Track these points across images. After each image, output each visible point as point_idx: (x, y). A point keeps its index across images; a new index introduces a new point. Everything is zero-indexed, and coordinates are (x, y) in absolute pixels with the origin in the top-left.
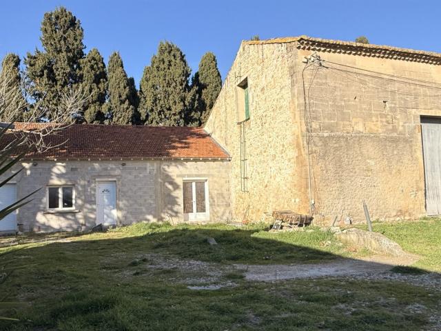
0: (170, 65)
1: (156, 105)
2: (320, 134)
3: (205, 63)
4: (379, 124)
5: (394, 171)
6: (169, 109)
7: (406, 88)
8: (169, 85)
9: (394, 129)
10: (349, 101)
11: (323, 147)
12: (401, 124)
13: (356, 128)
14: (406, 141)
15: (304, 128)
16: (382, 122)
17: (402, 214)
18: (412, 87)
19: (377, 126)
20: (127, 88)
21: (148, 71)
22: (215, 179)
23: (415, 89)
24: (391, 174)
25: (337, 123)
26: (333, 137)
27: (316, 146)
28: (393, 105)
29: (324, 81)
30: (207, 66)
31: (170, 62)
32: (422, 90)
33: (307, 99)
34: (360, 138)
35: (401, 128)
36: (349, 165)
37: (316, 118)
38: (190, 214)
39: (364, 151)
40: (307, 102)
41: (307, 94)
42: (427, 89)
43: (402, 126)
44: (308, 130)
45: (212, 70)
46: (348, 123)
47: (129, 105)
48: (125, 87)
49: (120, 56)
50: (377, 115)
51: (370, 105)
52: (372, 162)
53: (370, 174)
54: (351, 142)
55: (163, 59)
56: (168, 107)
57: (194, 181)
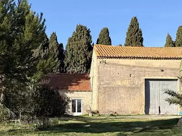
0: (81, 38)
1: (72, 60)
2: (103, 86)
3: (102, 34)
4: (127, 82)
5: (132, 99)
6: (79, 62)
7: (140, 69)
8: (79, 49)
9: (134, 84)
10: (116, 75)
11: (104, 90)
12: (137, 82)
13: (118, 84)
14: (138, 88)
15: (98, 84)
16: (128, 81)
17: (134, 113)
18: (143, 69)
19: (127, 83)
20: (58, 51)
21: (70, 40)
22: (85, 99)
23: (144, 69)
24: (130, 99)
25: (110, 82)
26: (108, 87)
27: (101, 90)
28: (134, 76)
29: (107, 69)
30: (103, 36)
31: (81, 37)
32: (147, 70)
33: (100, 75)
34: (119, 87)
35: (137, 84)
36: (113, 96)
37: (103, 81)
38: (74, 113)
39: (120, 92)
40: (100, 76)
41: (100, 73)
42: (150, 69)
43: (137, 83)
44: (99, 85)
45: (105, 38)
46: (115, 82)
47: (58, 60)
48: (57, 51)
49: (56, 34)
50: (127, 79)
51: (124, 76)
52: (123, 95)
53: (122, 99)
54: (115, 89)
55: (78, 35)
56: (78, 61)
57: (77, 99)
